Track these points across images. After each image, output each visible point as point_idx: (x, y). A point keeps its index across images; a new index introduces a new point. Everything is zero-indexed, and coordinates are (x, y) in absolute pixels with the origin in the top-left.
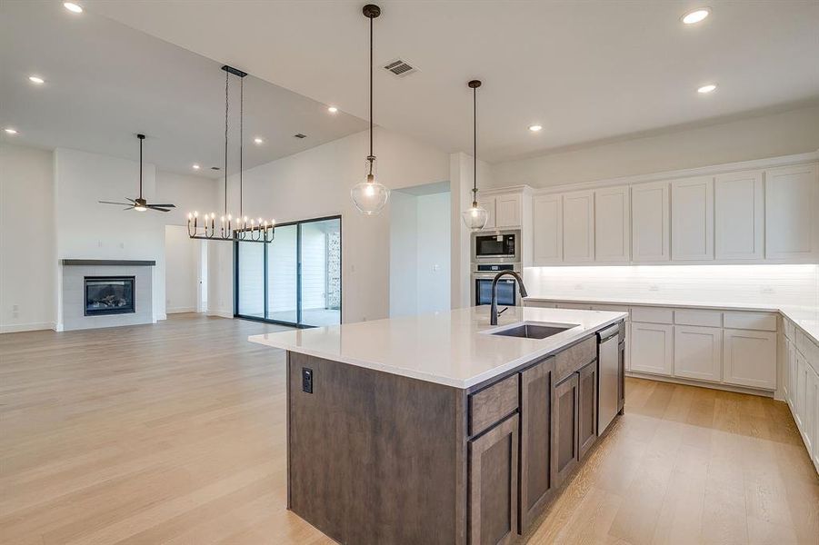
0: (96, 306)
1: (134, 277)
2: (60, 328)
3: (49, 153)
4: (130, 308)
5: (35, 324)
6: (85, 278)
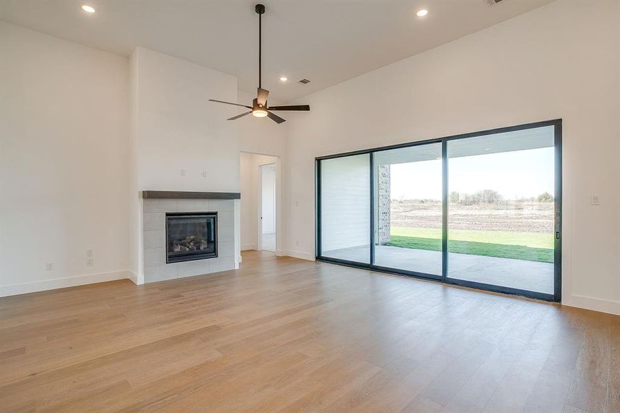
0: (178, 249)
1: (216, 213)
2: (140, 280)
3: (127, 58)
4: (212, 252)
5: (110, 273)
6: (167, 215)
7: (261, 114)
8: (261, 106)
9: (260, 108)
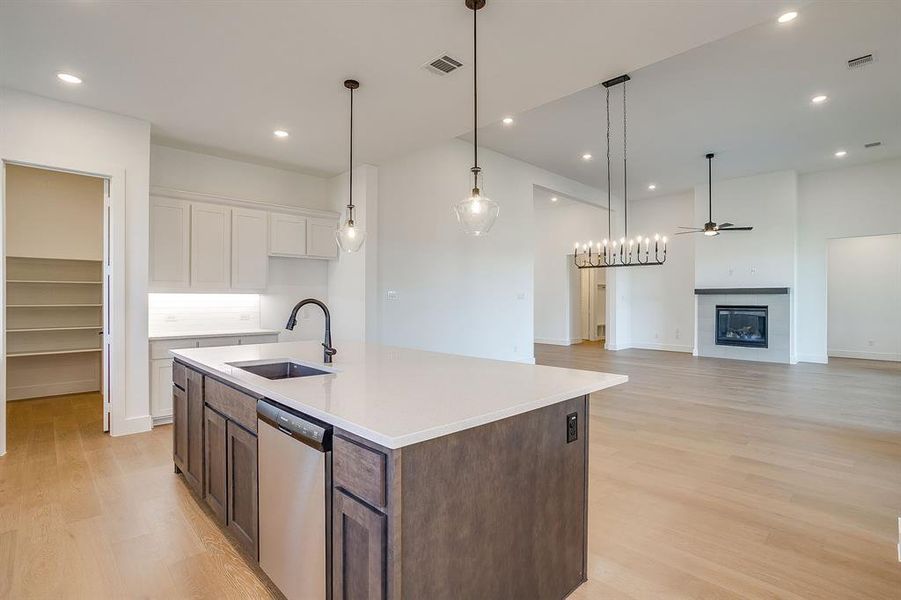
0: (730, 335)
1: (766, 307)
2: (696, 353)
4: (763, 343)
6: (717, 307)
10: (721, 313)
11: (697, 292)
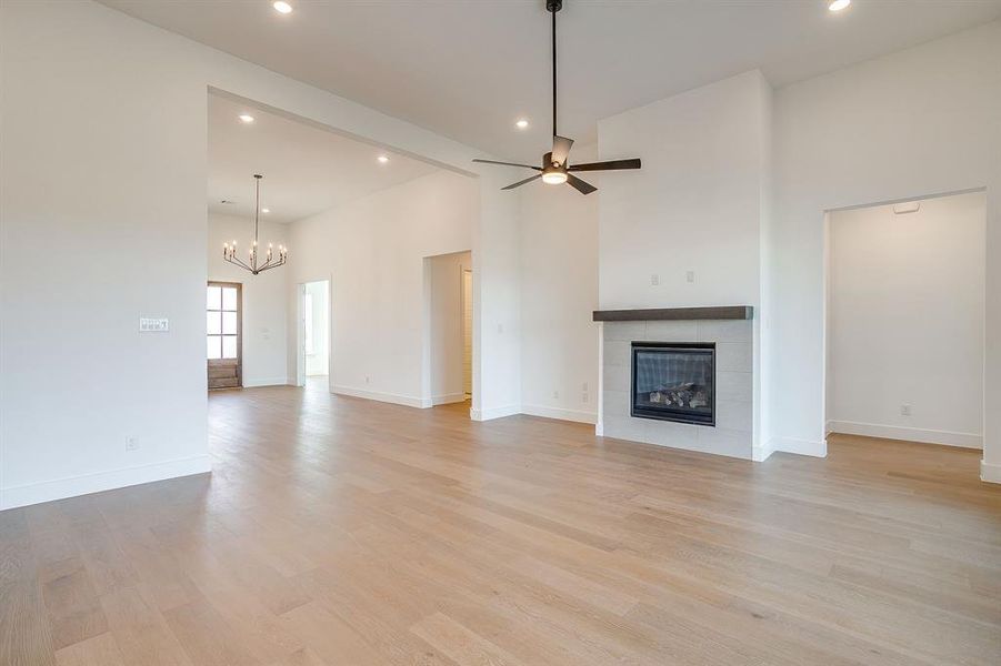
0: (656, 399)
1: (713, 346)
2: (600, 432)
4: (706, 417)
6: (634, 344)
7: (555, 179)
8: (556, 165)
9: (555, 169)
10: (641, 356)
11: (599, 316)
